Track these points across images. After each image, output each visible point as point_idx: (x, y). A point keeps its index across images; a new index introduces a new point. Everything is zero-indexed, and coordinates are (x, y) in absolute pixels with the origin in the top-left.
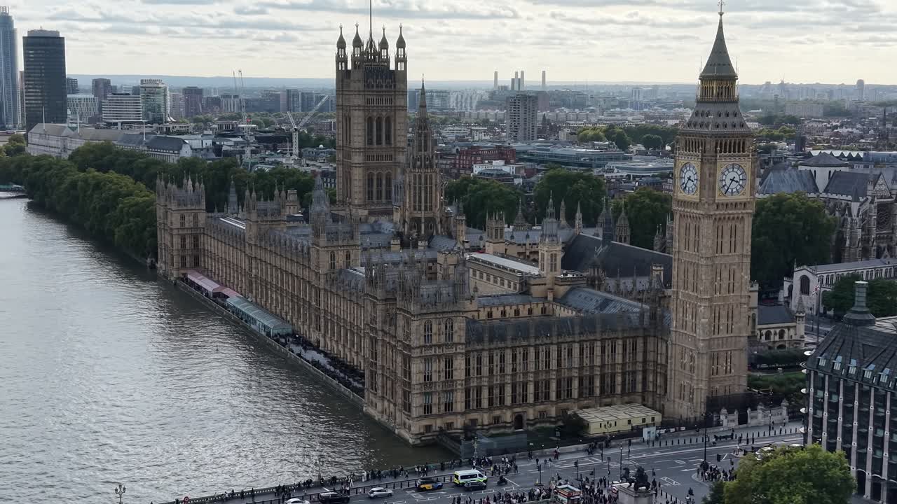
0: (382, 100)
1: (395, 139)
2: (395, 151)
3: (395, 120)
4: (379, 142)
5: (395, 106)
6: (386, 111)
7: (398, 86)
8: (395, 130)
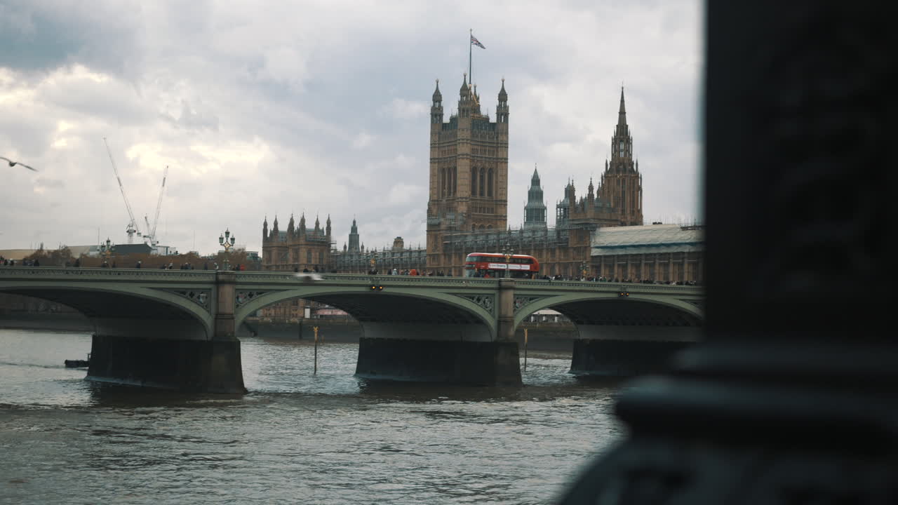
0: (485, 151)
1: (496, 192)
2: (496, 204)
3: (497, 174)
4: (482, 194)
5: (497, 159)
6: (489, 162)
7: (500, 138)
8: (497, 182)
